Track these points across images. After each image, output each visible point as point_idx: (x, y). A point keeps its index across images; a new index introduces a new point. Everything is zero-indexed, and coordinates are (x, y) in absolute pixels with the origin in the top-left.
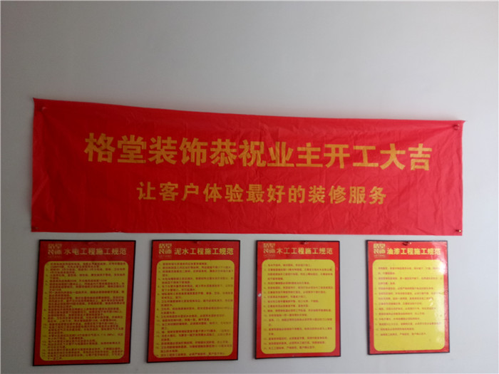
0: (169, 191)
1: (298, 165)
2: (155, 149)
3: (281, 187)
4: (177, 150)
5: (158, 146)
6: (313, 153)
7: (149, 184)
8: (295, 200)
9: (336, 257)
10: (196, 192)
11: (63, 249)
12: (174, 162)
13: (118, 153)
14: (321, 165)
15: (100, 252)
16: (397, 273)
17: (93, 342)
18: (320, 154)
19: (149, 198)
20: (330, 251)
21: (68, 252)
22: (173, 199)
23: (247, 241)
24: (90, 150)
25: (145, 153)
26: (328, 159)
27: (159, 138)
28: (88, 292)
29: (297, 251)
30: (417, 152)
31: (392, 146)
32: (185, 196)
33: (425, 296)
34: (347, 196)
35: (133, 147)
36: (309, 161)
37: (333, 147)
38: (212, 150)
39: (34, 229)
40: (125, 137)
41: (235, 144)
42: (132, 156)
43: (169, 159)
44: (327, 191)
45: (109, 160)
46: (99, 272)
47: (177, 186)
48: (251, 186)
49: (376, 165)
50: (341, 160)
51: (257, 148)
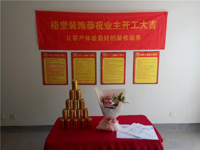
0: (75, 38)
1: (113, 29)
2: (70, 25)
3: (108, 36)
4: (77, 25)
5: (71, 24)
6: (118, 25)
7: (69, 36)
8: (112, 40)
9: (124, 57)
10: (83, 38)
11: (48, 54)
12: (76, 29)
13: (60, 26)
14: (121, 29)
15: (58, 55)
16: (143, 61)
17: (58, 79)
18: (120, 25)
19: (70, 40)
20: (123, 55)
21: (49, 55)
22: (76, 40)
23: (98, 53)
24: (52, 26)
25: (68, 26)
26: (123, 26)
27: (71, 21)
28: (56, 66)
29: (113, 55)
30: (152, 23)
31: (144, 21)
32: (80, 39)
33: (151, 68)
34: (129, 38)
35: (64, 24)
36: (117, 27)
37: (125, 22)
38: (87, 25)
39: (40, 49)
40: (61, 22)
41: (94, 23)
42: (64, 27)
43: (74, 28)
44: (122, 37)
45: (58, 29)
46: (58, 61)
47: (77, 36)
48: (99, 36)
49: (138, 28)
50: (127, 27)
51: (101, 24)
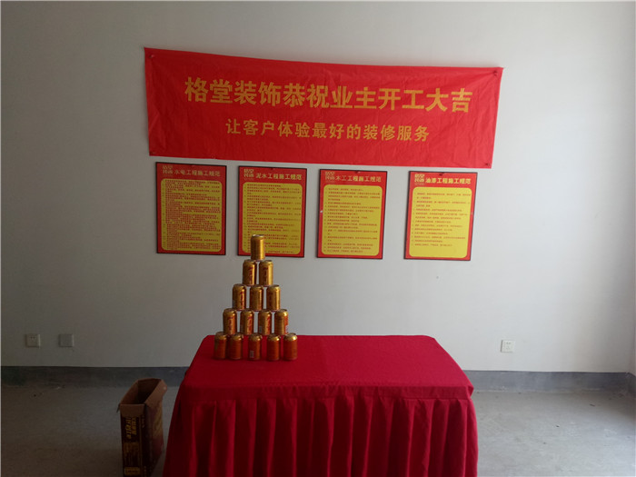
0: (251, 126)
1: (356, 107)
2: (239, 91)
3: (341, 126)
4: (257, 92)
5: (241, 88)
6: (369, 96)
7: (235, 121)
8: (352, 137)
9: (383, 185)
10: (272, 129)
11: (174, 170)
12: (254, 103)
13: (211, 94)
14: (375, 107)
15: (200, 173)
16: (433, 198)
17: (199, 239)
18: (375, 97)
19: (235, 132)
20: (379, 179)
21: (177, 172)
22: (254, 134)
23: (313, 170)
24: (189, 91)
25: (231, 94)
26: (382, 102)
27: (242, 82)
28: (193, 203)
29: (352, 178)
30: (458, 96)
31: (438, 90)
32: (263, 132)
33: (454, 216)
34: (396, 134)
35: (222, 88)
36: (365, 103)
37: (386, 91)
38: (285, 92)
39: (151, 154)
40: (215, 81)
41: (303, 88)
42: (221, 97)
43: (250, 100)
44: (379, 129)
45: (204, 100)
46: (199, 189)
47: (257, 123)
48: (316, 124)
49: (422, 107)
50: (393, 103)
51: (322, 91)
